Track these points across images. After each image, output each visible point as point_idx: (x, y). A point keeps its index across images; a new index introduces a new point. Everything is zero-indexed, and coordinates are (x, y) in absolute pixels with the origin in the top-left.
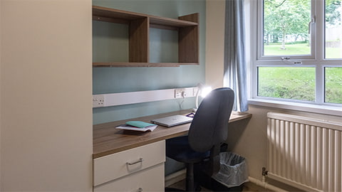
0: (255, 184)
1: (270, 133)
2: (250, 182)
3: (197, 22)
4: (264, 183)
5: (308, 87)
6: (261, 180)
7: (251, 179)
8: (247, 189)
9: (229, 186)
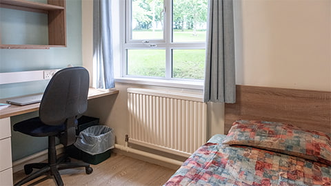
0: (119, 150)
1: (130, 105)
2: (115, 148)
3: (63, 6)
4: (127, 147)
5: (197, 68)
6: (125, 146)
7: (117, 146)
8: (116, 154)
9: (93, 154)
